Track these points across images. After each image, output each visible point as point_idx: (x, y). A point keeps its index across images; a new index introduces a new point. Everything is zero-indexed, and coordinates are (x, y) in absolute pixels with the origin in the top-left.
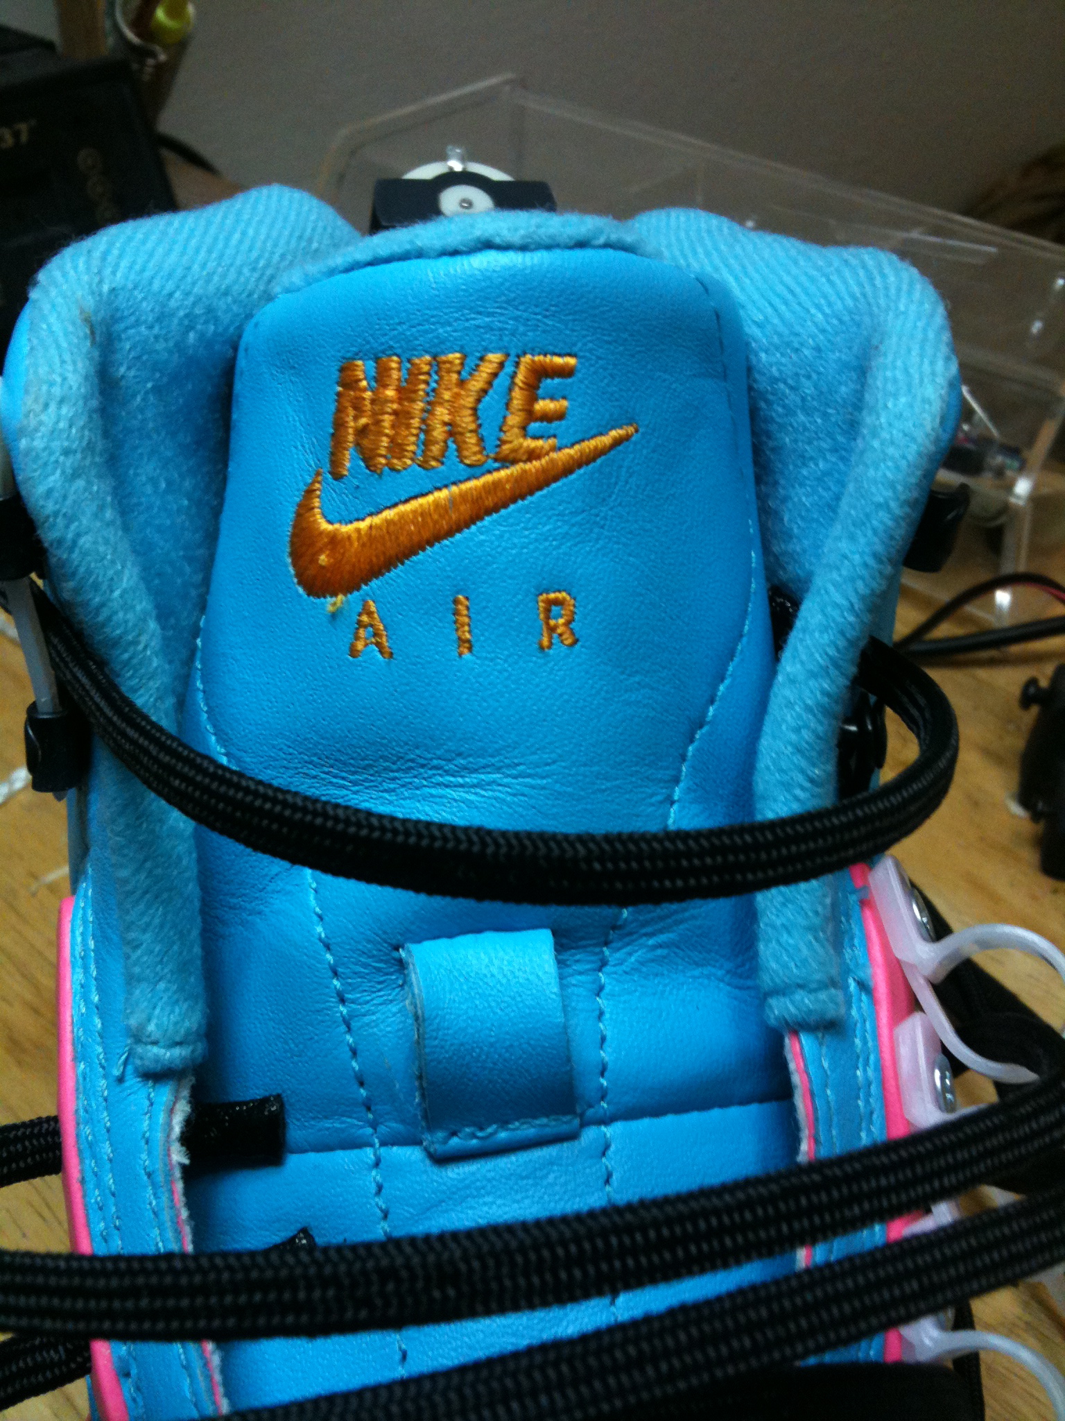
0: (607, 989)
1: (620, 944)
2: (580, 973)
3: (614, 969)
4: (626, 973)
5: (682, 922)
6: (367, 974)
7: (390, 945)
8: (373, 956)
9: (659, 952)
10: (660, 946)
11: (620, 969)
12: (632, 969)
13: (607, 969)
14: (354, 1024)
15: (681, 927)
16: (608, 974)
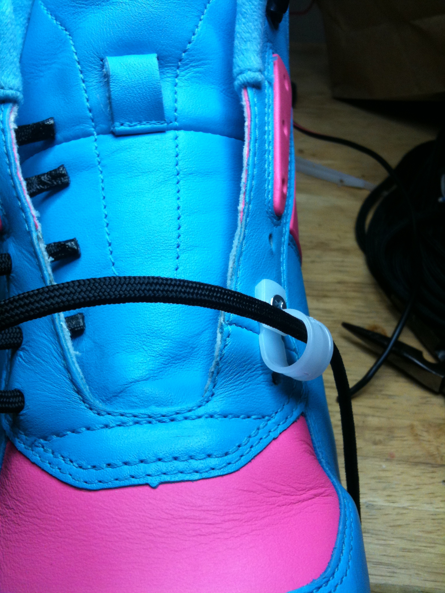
0: (179, 84)
1: (183, 69)
2: (169, 77)
3: (181, 78)
4: (186, 80)
5: (205, 64)
6: (92, 70)
7: (100, 58)
8: (94, 63)
9: (198, 74)
10: (198, 72)
11: (184, 78)
12: (188, 79)
13: (179, 77)
14: (88, 90)
15: (206, 66)
16: (179, 79)
